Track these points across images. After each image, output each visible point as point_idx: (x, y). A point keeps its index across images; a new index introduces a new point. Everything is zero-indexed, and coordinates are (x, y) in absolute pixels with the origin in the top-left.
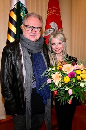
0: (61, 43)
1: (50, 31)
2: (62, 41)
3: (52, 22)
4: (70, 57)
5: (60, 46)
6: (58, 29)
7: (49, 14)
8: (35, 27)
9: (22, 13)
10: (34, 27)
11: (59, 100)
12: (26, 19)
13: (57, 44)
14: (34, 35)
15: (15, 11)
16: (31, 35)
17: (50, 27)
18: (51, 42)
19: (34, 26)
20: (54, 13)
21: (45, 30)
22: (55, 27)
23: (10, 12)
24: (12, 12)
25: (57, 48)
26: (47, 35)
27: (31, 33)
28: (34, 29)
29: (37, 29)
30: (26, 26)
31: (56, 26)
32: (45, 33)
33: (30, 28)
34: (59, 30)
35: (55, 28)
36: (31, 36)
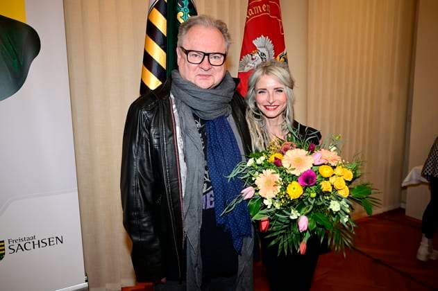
0: (281, 91)
1: (253, 59)
2: (286, 85)
3: (259, 36)
4: (303, 128)
5: (280, 97)
6: (276, 56)
7: (253, 16)
8: (208, 55)
9: (180, 14)
10: (205, 54)
11: (273, 243)
12: (186, 33)
13: (271, 91)
14: (206, 73)
15: (162, 7)
16: (200, 75)
17: (255, 48)
18: (255, 85)
19: (207, 52)
20: (263, 12)
21: (241, 57)
22: (267, 50)
23: (150, 11)
24: (155, 10)
25: (271, 101)
26: (247, 69)
27: (198, 68)
28: (206, 57)
29: (215, 57)
30: (187, 52)
31: (270, 46)
32: (240, 66)
33: (196, 55)
34: (278, 57)
35: (266, 53)
36: (199, 77)
